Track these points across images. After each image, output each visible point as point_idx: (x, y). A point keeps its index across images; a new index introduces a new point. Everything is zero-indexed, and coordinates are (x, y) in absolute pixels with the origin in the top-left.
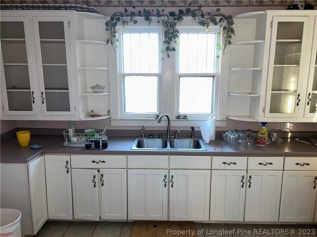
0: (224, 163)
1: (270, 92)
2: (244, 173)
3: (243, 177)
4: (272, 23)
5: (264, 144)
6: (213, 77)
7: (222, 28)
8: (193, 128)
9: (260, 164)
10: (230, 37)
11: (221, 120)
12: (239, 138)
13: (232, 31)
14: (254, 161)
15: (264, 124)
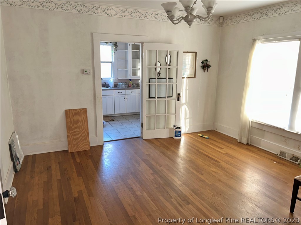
0: (118, 92)
1: (131, 68)
2: (125, 96)
3: (125, 97)
4: (130, 44)
5: (131, 87)
6: (111, 63)
7: (113, 45)
8: (105, 83)
9: (130, 92)
10: (116, 48)
11: (116, 80)
12: (122, 84)
13: (117, 46)
14: (128, 91)
15: (130, 80)
